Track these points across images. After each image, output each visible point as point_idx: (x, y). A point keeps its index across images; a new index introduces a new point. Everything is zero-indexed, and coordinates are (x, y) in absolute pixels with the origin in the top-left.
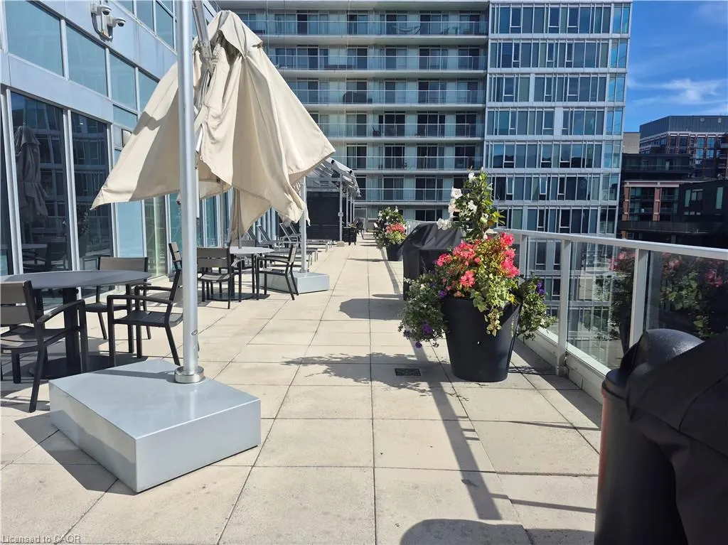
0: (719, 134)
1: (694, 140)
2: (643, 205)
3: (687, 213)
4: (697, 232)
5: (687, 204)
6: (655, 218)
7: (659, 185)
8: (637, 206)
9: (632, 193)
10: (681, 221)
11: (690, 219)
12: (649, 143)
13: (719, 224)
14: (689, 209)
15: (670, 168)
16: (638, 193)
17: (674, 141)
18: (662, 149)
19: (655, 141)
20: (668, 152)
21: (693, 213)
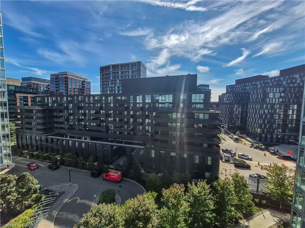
0: (47, 84)
1: (40, 84)
2: (24, 101)
3: (38, 104)
4: (40, 109)
5: (37, 101)
6: (29, 105)
7: (29, 96)
8: (22, 101)
9: (20, 97)
10: (35, 106)
11: (38, 105)
12: (26, 83)
13: (46, 106)
14: (38, 103)
15: (33, 91)
16: (22, 98)
17: (34, 84)
18: (30, 86)
19: (28, 83)
20: (32, 87)
21: (39, 104)
